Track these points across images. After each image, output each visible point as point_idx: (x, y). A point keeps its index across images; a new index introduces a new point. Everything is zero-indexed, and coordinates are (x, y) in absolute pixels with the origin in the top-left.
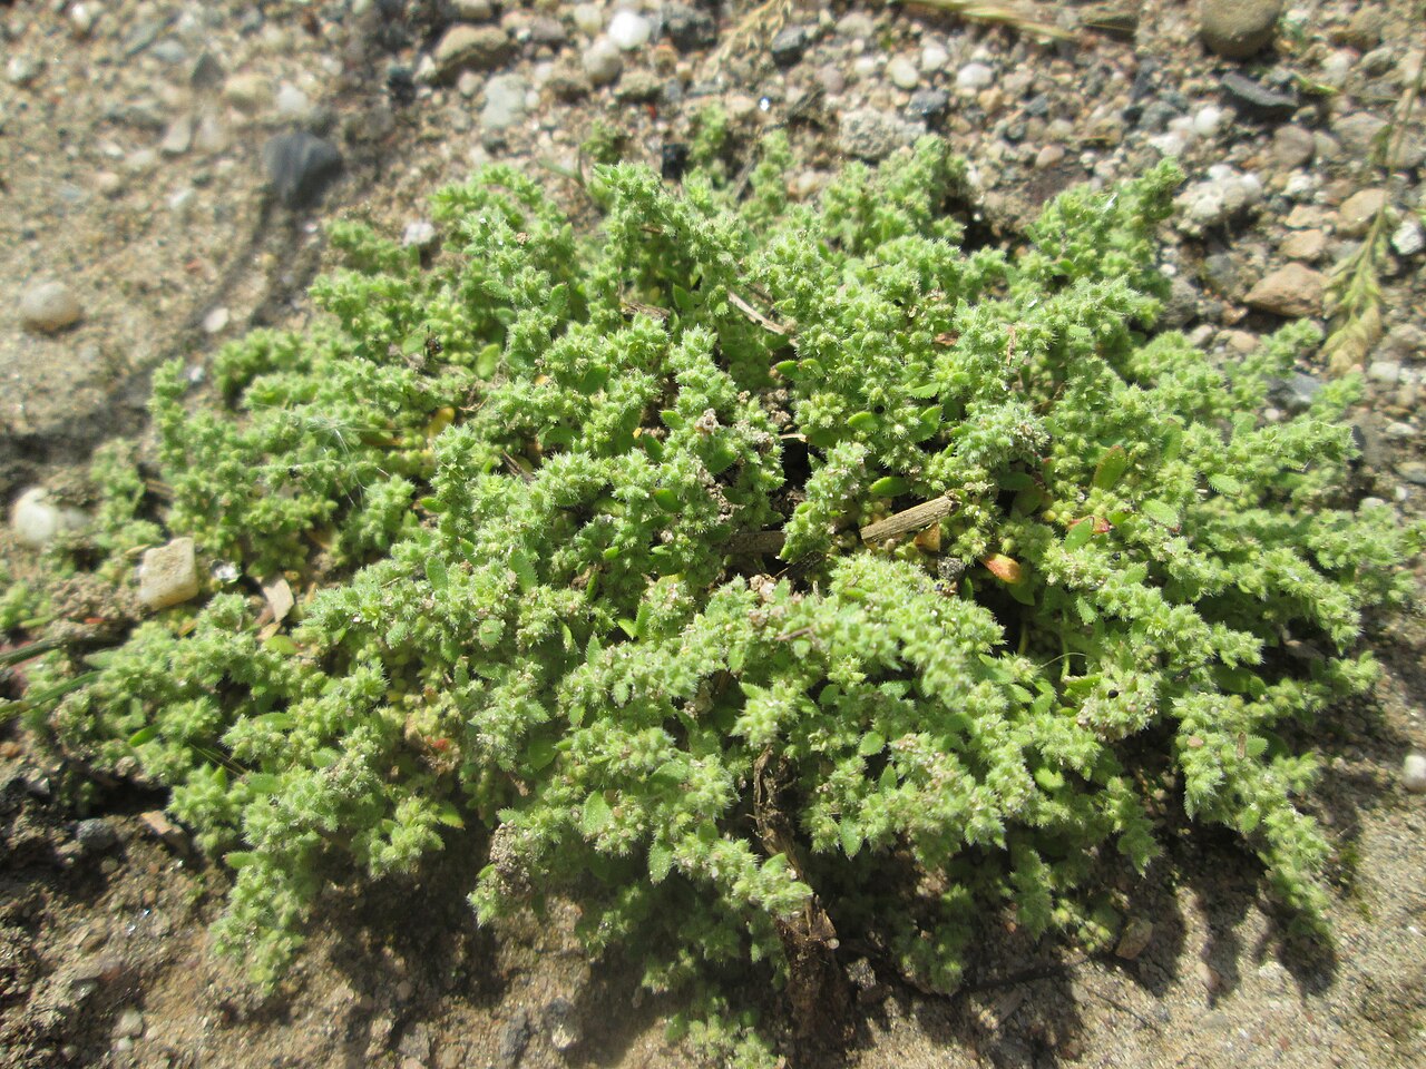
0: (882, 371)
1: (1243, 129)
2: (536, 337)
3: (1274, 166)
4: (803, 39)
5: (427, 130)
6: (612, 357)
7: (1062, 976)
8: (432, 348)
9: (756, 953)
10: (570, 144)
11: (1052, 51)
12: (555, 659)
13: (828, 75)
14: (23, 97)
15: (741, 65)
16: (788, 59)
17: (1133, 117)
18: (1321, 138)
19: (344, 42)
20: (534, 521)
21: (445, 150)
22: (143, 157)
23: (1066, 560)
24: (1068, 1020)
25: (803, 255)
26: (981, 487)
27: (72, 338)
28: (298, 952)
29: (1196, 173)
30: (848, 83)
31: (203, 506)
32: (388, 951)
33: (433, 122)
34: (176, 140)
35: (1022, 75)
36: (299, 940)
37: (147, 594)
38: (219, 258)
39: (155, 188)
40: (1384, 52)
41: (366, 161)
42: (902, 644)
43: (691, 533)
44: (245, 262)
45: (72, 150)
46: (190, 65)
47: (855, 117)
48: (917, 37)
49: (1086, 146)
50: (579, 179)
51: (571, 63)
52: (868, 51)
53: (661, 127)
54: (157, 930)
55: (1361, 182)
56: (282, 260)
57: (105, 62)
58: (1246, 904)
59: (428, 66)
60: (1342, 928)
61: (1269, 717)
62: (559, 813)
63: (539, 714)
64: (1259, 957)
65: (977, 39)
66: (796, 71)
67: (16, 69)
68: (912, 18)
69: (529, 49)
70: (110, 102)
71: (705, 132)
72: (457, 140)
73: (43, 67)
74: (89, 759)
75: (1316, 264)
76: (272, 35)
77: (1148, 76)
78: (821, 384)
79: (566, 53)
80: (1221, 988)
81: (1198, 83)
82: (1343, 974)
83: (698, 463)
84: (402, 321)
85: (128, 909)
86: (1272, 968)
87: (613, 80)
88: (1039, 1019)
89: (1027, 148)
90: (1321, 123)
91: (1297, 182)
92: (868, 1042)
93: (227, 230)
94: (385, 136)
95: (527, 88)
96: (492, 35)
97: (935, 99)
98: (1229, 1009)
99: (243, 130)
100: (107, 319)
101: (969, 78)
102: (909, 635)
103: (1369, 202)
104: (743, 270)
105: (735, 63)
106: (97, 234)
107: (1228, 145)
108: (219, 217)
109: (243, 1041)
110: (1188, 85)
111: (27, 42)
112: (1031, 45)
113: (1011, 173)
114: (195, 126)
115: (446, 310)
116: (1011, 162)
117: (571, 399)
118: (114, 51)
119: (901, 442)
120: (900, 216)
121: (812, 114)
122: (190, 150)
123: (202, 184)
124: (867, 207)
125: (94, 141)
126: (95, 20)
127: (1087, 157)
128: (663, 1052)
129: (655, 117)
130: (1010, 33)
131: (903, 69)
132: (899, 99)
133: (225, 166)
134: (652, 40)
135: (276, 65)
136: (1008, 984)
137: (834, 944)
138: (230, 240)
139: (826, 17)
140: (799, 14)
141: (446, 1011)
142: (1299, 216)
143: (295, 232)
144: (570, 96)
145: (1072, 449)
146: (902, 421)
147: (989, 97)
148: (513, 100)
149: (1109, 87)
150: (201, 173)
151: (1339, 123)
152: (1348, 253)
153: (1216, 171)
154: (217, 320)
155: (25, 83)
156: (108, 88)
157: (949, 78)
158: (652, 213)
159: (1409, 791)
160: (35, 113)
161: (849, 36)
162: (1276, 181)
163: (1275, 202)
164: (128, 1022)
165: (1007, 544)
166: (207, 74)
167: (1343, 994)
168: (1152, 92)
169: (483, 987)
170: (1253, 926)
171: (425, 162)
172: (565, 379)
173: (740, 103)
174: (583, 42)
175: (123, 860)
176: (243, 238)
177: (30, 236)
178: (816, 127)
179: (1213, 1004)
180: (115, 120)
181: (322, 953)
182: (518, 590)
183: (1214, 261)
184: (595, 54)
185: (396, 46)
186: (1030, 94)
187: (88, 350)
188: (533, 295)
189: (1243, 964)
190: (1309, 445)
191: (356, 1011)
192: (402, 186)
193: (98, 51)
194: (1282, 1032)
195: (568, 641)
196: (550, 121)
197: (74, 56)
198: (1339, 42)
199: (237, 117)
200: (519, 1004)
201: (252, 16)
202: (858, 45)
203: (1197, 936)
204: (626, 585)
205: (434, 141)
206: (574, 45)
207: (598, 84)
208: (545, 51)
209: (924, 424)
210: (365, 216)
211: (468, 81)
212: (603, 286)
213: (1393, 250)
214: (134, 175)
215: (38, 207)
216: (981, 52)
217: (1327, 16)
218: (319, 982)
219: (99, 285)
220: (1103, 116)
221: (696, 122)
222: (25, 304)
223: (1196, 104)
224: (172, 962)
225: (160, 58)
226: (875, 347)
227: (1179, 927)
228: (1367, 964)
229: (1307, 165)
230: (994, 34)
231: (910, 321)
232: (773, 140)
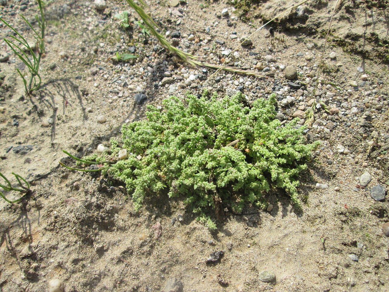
0: (228, 121)
1: (291, 90)
2: (179, 118)
3: (297, 96)
4: (220, 78)
5: (160, 93)
6: (190, 121)
7: (258, 214)
8: (163, 121)
9: (210, 205)
10: (183, 95)
11: (261, 79)
12: (181, 160)
13: (224, 84)
14: (97, 89)
15: (210, 82)
16: (218, 81)
17: (274, 89)
18: (305, 91)
19: (147, 80)
20: (178, 141)
21: (163, 96)
22: (116, 97)
23: (255, 148)
24: (259, 219)
25: (216, 106)
26: (243, 138)
27: (105, 124)
28: (141, 207)
29: (284, 97)
30: (228, 85)
31: (128, 144)
32: (154, 208)
33: (161, 92)
34: (121, 94)
35: (256, 83)
36: (141, 205)
37: (120, 157)
38: (127, 112)
39: (117, 102)
40: (316, 78)
41: (150, 97)
42: (229, 154)
43: (201, 144)
44: (132, 113)
45: (104, 96)
46: (123, 84)
47: (228, 89)
48: (239, 77)
49: (266, 93)
50: (185, 100)
51: (183, 83)
52: (231, 80)
53: (198, 92)
54: (120, 203)
55: (311, 98)
56: (137, 112)
57: (109, 83)
58: (289, 204)
59: (160, 83)
60: (304, 207)
61: (291, 175)
62: (181, 181)
63: (179, 166)
64: (291, 212)
65: (249, 78)
66: (219, 83)
67: (96, 85)
68: (238, 75)
69: (176, 81)
70: (110, 89)
71: (204, 92)
72: (165, 94)
73: (100, 84)
74: (113, 177)
75: (304, 110)
76: (136, 79)
77: (276, 82)
78: (220, 124)
79: (182, 81)
80: (284, 216)
81: (285, 83)
82: (304, 214)
83: (202, 134)
84: (158, 118)
85: (116, 200)
86: (293, 213)
87: (190, 85)
88: (255, 219)
89: (257, 94)
90: (305, 89)
91: (301, 98)
92: (227, 222)
93: (128, 108)
94: (154, 94)
95: (176, 86)
96: (171, 78)
97: (241, 87)
98: (285, 219)
99: (131, 93)
100: (110, 121)
101: (247, 84)
102: (230, 153)
103: (312, 101)
104: (209, 109)
105: (209, 82)
106: (108, 109)
107: (289, 93)
108: (127, 106)
109: (133, 219)
110: (283, 83)
111: (97, 81)
112: (258, 78)
113: (254, 98)
114: (124, 92)
115: (165, 117)
116: (253, 96)
117: (184, 126)
118: (111, 82)
119: (231, 131)
120: (233, 103)
121: (222, 89)
122: (122, 96)
123: (124, 101)
124: (228, 101)
125: (108, 95)
126: (108, 77)
127: (266, 95)
128: (196, 223)
129: (196, 90)
130: (254, 77)
131: (236, 82)
132: (236, 87)
133: (128, 98)
134: (196, 79)
135: (136, 84)
136: (250, 214)
137: (221, 202)
138: (129, 109)
139: (224, 75)
140: (220, 74)
141: (163, 217)
142: (301, 103)
143: (139, 108)
144: (183, 87)
145: (257, 133)
146: (231, 128)
147: (250, 86)
148: (174, 88)
149: (270, 84)
150: (125, 99)
151: (308, 89)
152: (309, 109)
153: (288, 97)
154: (127, 121)
155: (97, 87)
156: (110, 87)
157: (244, 84)
158: (195, 101)
159: (317, 189)
160: (99, 91)
161: (228, 78)
162: (297, 98)
163: (297, 101)
164: (116, 215)
165: (248, 147)
166: (125, 85)
167: (304, 217)
168: (277, 85)
169: (168, 214)
170: (290, 207)
171: (160, 97)
172: (183, 124)
173: (210, 88)
174: (185, 79)
175: (116, 193)
176: (131, 109)
177: (98, 109)
178: (222, 91)
179: (283, 218)
180: (111, 92)
181: (144, 208)
182: (176, 150)
183: (287, 110)
184: (187, 81)
185: (155, 81)
186: (257, 86)
187: (107, 125)
188: (178, 112)
189: (288, 213)
190: (293, 132)
191: (150, 215)
192: (156, 101)
193: (108, 82)
194: (294, 223)
195: (183, 157)
196: (180, 91)
197: (104, 83)
198: (308, 77)
199: (130, 91)
200: (174, 216)
201: (132, 76)
202: (229, 79)
203: (281, 209)
204: (191, 152)
205: (162, 94)
206: (184, 80)
207: (187, 86)
208: (179, 81)
209: (235, 129)
210: (152, 104)
211: (167, 85)
212: (188, 112)
213: (316, 108)
214: (114, 100)
215: (99, 105)
216: (249, 79)
217: (306, 72)
218: (144, 212)
219: (108, 116)
220: (269, 89)
221: (203, 91)
222: (98, 118)
223: (284, 87)
224: (122, 209)
225: (118, 83)
226: (227, 118)
227: (278, 207)
228: (309, 213)
229: (302, 95)
230: (251, 77)
231: (233, 116)
232: (215, 93)
